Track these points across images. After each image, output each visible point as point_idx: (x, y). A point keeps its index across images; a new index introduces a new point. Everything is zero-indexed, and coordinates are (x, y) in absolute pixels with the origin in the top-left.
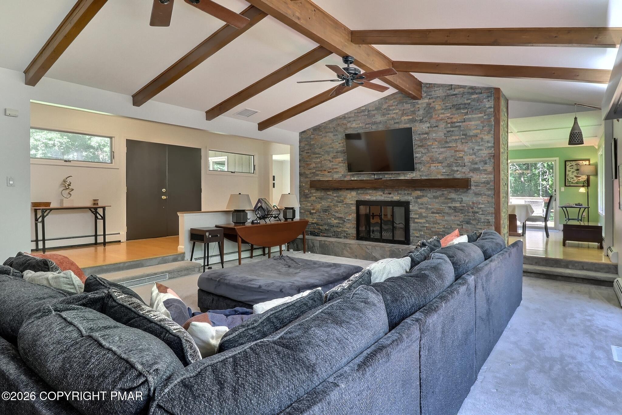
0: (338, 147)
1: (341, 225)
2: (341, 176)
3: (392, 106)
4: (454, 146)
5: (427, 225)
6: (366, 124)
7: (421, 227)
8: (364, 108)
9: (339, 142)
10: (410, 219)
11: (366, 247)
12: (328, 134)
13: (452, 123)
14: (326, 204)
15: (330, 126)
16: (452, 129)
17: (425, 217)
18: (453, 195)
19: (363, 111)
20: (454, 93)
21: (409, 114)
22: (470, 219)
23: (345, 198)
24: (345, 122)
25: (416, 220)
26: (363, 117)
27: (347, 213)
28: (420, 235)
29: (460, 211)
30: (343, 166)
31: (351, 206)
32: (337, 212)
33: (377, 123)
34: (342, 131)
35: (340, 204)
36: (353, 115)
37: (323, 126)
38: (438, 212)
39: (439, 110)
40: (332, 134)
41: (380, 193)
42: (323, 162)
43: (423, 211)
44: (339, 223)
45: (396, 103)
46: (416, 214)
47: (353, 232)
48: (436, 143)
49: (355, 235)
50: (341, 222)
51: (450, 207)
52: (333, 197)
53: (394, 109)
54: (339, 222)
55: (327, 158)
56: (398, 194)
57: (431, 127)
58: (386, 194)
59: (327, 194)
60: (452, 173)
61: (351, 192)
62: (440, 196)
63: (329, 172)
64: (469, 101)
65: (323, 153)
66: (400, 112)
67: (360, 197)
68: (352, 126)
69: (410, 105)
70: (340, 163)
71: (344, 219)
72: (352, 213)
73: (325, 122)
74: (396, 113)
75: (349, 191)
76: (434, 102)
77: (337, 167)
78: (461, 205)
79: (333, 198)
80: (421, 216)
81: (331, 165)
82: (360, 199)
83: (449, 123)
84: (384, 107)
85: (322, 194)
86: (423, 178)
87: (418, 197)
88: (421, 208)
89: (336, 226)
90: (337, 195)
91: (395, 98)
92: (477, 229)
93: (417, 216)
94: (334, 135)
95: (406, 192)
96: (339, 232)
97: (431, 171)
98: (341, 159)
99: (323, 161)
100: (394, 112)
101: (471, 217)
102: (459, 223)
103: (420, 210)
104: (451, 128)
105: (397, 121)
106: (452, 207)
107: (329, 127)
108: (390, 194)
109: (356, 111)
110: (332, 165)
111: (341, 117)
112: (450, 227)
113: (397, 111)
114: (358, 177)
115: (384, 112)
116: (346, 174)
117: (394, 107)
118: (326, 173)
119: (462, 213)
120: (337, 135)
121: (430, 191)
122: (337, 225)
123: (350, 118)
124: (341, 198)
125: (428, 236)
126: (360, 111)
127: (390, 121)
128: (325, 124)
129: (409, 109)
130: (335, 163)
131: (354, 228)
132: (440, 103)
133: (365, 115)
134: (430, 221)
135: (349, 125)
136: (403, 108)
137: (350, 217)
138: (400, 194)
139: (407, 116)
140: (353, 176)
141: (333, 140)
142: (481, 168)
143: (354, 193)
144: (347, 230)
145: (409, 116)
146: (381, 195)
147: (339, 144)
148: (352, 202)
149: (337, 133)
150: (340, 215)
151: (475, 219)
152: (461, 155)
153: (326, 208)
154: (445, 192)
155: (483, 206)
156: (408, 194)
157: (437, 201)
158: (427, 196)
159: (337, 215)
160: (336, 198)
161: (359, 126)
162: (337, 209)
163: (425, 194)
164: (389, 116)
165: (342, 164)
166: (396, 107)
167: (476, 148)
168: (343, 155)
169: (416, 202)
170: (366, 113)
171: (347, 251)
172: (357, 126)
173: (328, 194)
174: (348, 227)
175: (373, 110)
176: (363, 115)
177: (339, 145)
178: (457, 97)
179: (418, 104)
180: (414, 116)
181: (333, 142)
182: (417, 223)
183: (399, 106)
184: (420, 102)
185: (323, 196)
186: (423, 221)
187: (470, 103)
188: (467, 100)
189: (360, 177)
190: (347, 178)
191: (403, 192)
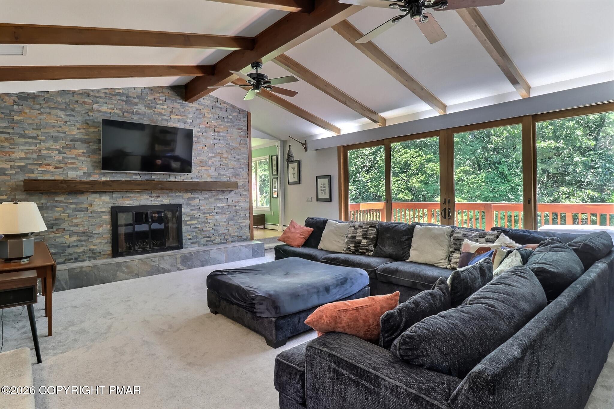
0: (75, 133)
1: (83, 243)
2: (83, 174)
3: (160, 99)
4: (221, 153)
5: (199, 226)
6: (125, 112)
7: (193, 228)
8: (121, 91)
9: (78, 126)
10: (183, 222)
11: (151, 260)
12: (53, 111)
13: (219, 132)
14: (51, 215)
15: (60, 99)
16: (219, 138)
17: (197, 218)
18: (221, 197)
19: (117, 94)
20: (220, 106)
21: (179, 114)
22: (233, 216)
23: (91, 205)
24: (88, 100)
25: (188, 223)
26: (119, 102)
27: (95, 225)
28: (193, 236)
29: (227, 210)
30: (86, 161)
31: (101, 214)
32: (77, 226)
33: (139, 114)
34: (84, 112)
35: (82, 214)
36: (103, 95)
37: (42, 96)
38: (208, 212)
39: (207, 117)
40: (64, 113)
41: (146, 196)
42: (43, 152)
43: (195, 212)
44: (80, 241)
45: (164, 98)
46: (187, 216)
47: (108, 248)
48: (206, 148)
49: (109, 252)
50: (83, 238)
51: (218, 207)
52: (67, 204)
53: (162, 104)
54: (79, 238)
55: (53, 147)
56: (168, 197)
57: (200, 131)
58: (153, 197)
59: (54, 200)
60: (220, 176)
61: (100, 196)
62: (211, 197)
63: (56, 168)
64: (231, 117)
65: (44, 138)
66: (170, 110)
67: (116, 202)
68: (100, 109)
69: (179, 105)
70: (79, 155)
71: (88, 234)
72: (103, 224)
73: (48, 92)
74: (165, 110)
75: (97, 196)
76: (203, 109)
77: (73, 161)
78: (227, 204)
79: (67, 207)
80: (193, 218)
81: (61, 158)
82: (116, 205)
83: (216, 132)
84: (149, 98)
85: (42, 201)
86: (194, 180)
87: (189, 199)
88: (192, 210)
89: (73, 246)
90: (75, 201)
91: (162, 92)
92: (238, 223)
93: (189, 218)
94: (66, 115)
95: (177, 194)
96: (80, 253)
97: (202, 173)
98: (81, 151)
99: (44, 150)
100: (162, 107)
101: (234, 214)
102: (225, 220)
103: (192, 212)
104: (217, 136)
105: (165, 117)
106: (220, 207)
107: (57, 101)
108: (158, 197)
109: (107, 91)
110: (64, 158)
111: (81, 92)
112: (218, 225)
113: (165, 107)
114: (113, 177)
115: (149, 104)
116: (92, 172)
117: (161, 102)
118: (51, 169)
119: (228, 211)
120: (73, 116)
121: (201, 192)
122: (76, 244)
123: (97, 97)
124: (83, 206)
125: (200, 236)
126: (114, 93)
127: (157, 116)
128: (48, 95)
129: (178, 109)
130: (69, 156)
131: (106, 243)
132: (208, 112)
133: (123, 101)
134: (202, 221)
135: (95, 106)
136: (172, 106)
137: (101, 230)
138: (171, 197)
139: (177, 115)
140: (104, 175)
141: (66, 122)
142: (240, 173)
143: (106, 198)
144: (95, 247)
145: (178, 116)
146: (148, 199)
147: (78, 129)
148: (103, 210)
149: (73, 113)
150: (81, 229)
151: (237, 216)
152: (226, 162)
153: (52, 222)
154: (215, 194)
155: (242, 204)
156: (179, 196)
157: (207, 202)
158: (198, 198)
159: (76, 229)
160: (73, 206)
161: (112, 111)
162: (75, 221)
163: (197, 196)
164: (155, 110)
165: (83, 158)
166: (164, 102)
167: (237, 157)
168: (86, 145)
169: (188, 204)
170: (124, 98)
171: (123, 272)
172: (109, 111)
173: (56, 201)
174: (98, 244)
175: (134, 98)
176: (119, 99)
177: (78, 131)
178: (221, 110)
179: (188, 106)
180: (184, 117)
181: (65, 125)
182: (190, 225)
183: (168, 102)
184: (190, 104)
185: (46, 204)
186: (196, 222)
187: (231, 118)
188: (230, 115)
189: (116, 177)
190: (95, 177)
191: (173, 195)
